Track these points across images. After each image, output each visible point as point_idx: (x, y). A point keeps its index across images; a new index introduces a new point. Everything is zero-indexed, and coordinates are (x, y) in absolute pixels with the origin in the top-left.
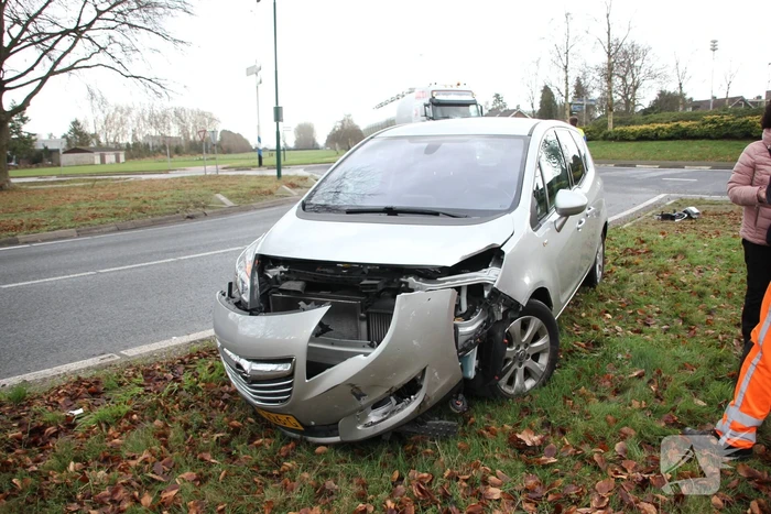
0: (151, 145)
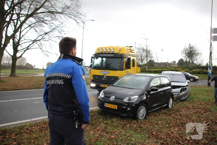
0: (6, 66)
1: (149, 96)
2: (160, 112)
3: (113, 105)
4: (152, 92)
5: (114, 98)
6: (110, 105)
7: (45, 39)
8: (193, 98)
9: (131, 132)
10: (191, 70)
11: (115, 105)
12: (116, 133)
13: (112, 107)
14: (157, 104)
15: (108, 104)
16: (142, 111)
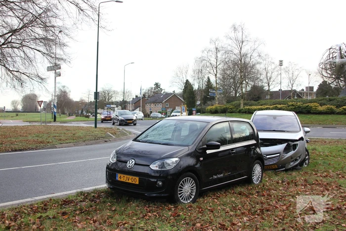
1: (202, 159)
2: (230, 191)
3: (130, 177)
4: (208, 152)
5: (134, 163)
6: (126, 176)
7: (14, 45)
8: (316, 164)
9: (156, 224)
10: (340, 106)
11: (134, 177)
12: (126, 225)
13: (130, 181)
14: (222, 175)
15: (122, 175)
16: (188, 188)
